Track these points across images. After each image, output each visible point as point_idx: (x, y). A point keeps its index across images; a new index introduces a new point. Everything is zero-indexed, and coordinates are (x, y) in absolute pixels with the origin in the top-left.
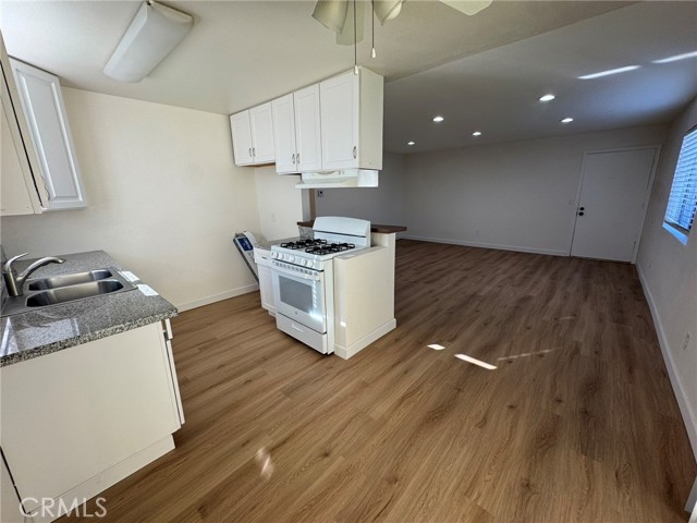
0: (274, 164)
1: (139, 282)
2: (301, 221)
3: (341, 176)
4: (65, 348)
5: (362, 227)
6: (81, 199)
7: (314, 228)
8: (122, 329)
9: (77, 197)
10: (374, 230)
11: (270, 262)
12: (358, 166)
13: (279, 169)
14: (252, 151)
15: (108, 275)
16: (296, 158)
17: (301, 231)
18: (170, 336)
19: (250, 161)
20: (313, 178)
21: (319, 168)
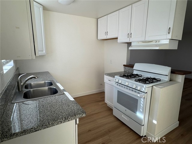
0: (117, 38)
1: (64, 90)
2: (126, 64)
3: (157, 43)
4: (36, 131)
5: (166, 70)
6: (44, 52)
7: (134, 68)
8: (61, 122)
9: (43, 51)
10: (173, 72)
11: (114, 84)
12: (170, 38)
13: (119, 40)
14: (107, 33)
15: (51, 84)
16: (130, 35)
17: (125, 69)
18: (78, 122)
19: (105, 37)
20: (138, 44)
21: (143, 39)
